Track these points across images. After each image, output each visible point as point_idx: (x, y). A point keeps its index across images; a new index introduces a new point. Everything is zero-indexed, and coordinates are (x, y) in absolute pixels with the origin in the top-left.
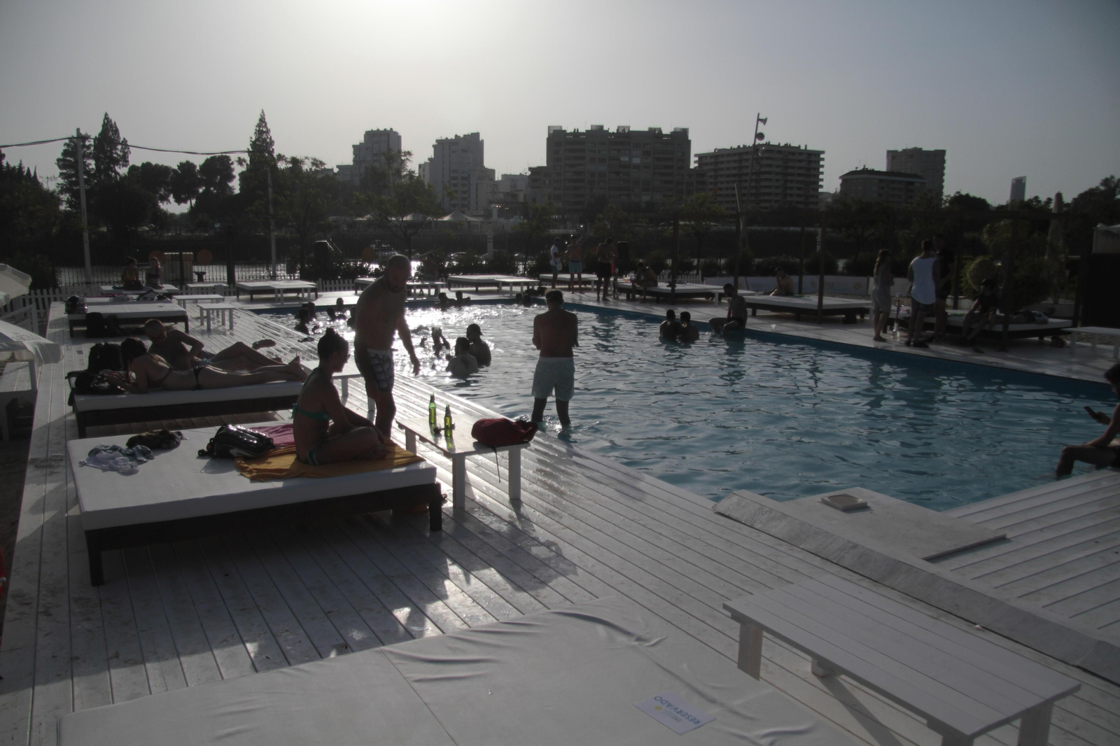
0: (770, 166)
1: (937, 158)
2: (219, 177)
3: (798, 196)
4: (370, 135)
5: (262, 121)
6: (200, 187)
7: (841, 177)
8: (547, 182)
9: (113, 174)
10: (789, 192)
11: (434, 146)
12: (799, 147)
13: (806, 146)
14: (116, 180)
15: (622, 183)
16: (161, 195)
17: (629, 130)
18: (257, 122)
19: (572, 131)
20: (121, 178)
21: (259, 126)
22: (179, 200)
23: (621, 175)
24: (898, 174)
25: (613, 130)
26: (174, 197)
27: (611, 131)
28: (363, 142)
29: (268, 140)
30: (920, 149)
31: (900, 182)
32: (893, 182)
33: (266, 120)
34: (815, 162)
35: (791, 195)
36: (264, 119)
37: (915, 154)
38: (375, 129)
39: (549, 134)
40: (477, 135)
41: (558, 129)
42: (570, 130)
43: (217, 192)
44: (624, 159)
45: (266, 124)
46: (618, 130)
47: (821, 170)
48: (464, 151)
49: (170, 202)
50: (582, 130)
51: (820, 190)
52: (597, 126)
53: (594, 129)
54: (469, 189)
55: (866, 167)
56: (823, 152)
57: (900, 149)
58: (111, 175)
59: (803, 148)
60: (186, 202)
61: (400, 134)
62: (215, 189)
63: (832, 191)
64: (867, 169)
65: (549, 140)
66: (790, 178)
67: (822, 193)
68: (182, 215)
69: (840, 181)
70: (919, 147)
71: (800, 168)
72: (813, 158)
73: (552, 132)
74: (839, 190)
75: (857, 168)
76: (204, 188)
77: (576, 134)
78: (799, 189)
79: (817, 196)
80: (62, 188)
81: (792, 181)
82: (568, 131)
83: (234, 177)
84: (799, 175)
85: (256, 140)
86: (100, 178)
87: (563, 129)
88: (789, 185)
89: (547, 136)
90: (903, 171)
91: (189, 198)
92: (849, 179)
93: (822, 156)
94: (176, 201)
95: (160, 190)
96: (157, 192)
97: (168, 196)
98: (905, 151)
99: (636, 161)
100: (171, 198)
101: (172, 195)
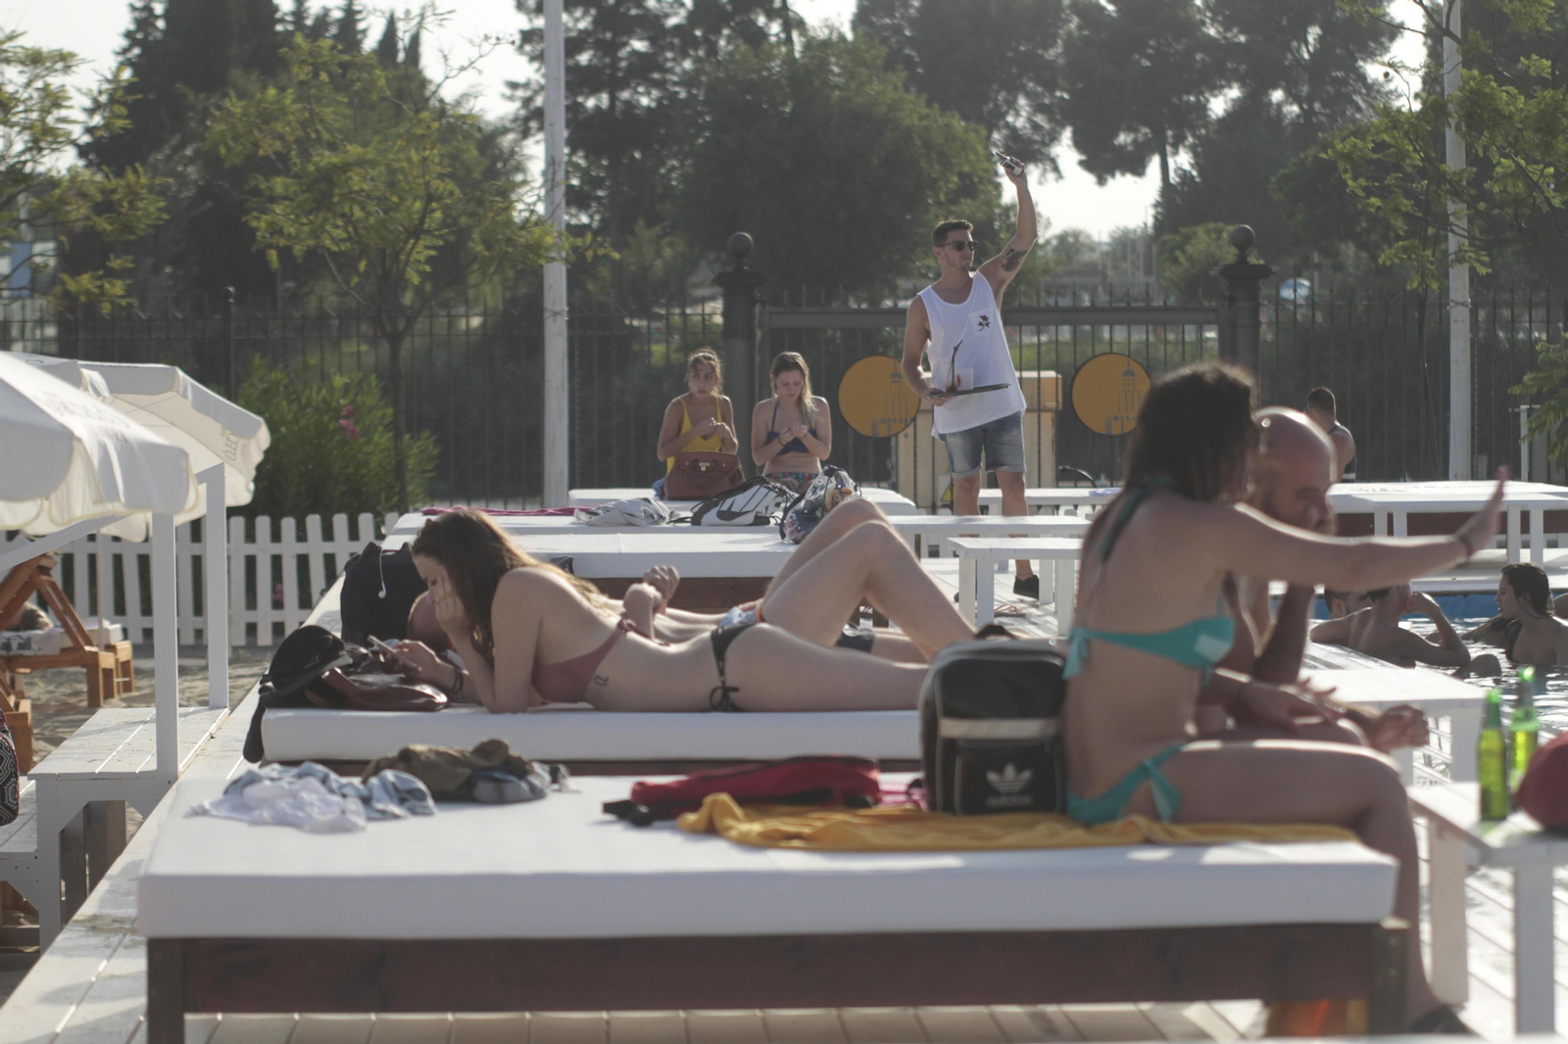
2: (1314, 33)
6: (1215, 88)
9: (775, 28)
14: (789, 58)
16: (1013, 130)
20: (810, 45)
22: (1103, 162)
26: (1079, 143)
43: (1307, 114)
49: (1056, 169)
58: (762, 34)
60: (1137, 168)
62: (1293, 96)
68: (1124, 243)
76: (1234, 92)
80: (527, 102)
83: (1395, 30)
86: (713, 50)
91: (1158, 145)
94: (1087, 165)
95: (1012, 104)
96: (995, 120)
97: (1053, 137)
100: (1065, 151)
101: (1067, 134)
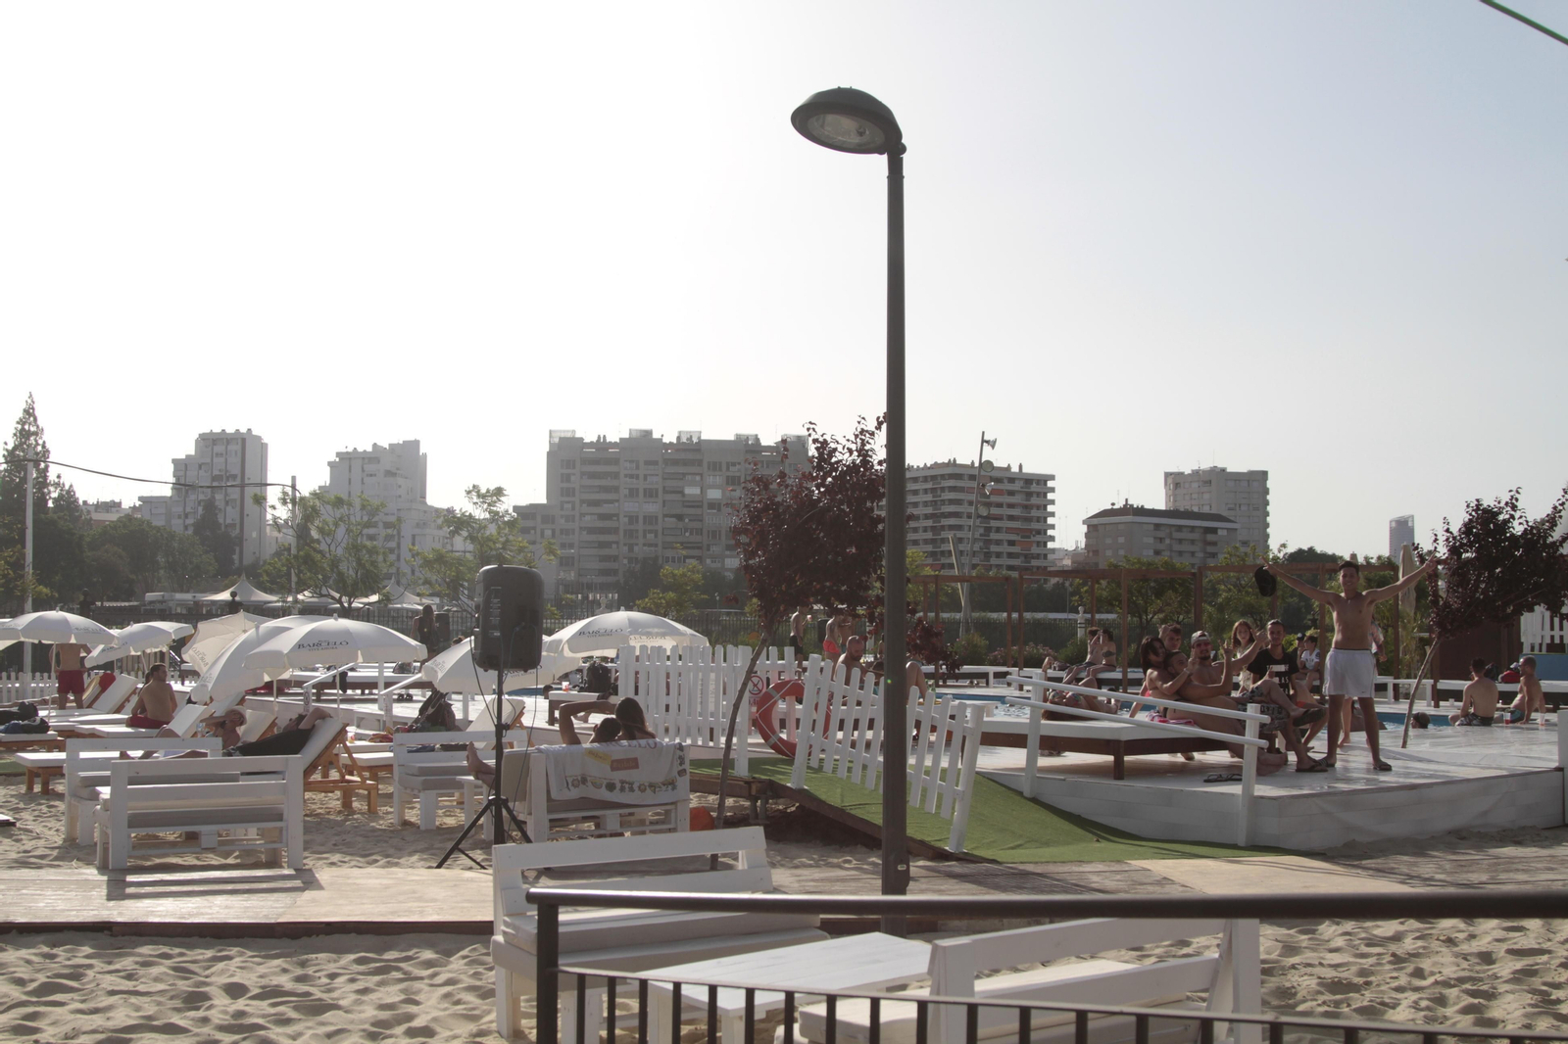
0: (958, 502)
1: (1253, 486)
3: (1010, 555)
4: (210, 442)
5: (29, 413)
7: (1084, 522)
8: (548, 533)
10: (994, 548)
11: (330, 464)
12: (1009, 467)
13: (1021, 466)
15: (687, 534)
17: (699, 438)
18: (20, 414)
19: (595, 439)
21: (22, 422)
23: (687, 520)
24: (1188, 515)
25: (670, 438)
27: (666, 440)
28: (193, 453)
29: (39, 448)
30: (1223, 470)
31: (1193, 529)
32: (1180, 528)
33: (36, 413)
34: (1038, 494)
35: (998, 555)
36: (33, 409)
37: (1215, 478)
38: (217, 430)
39: (551, 444)
40: (416, 444)
41: (569, 435)
42: (590, 437)
44: (692, 491)
45: (35, 419)
46: (678, 438)
47: (1050, 508)
48: (389, 473)
50: (613, 437)
51: (1050, 545)
52: (641, 431)
53: (634, 435)
54: (399, 545)
55: (1130, 502)
56: (1052, 478)
57: (1188, 471)
59: (1015, 469)
61: (265, 441)
63: (1071, 547)
64: (1132, 506)
65: (549, 454)
66: (994, 524)
67: (1053, 551)
69: (1085, 529)
70: (1220, 465)
71: (1011, 506)
72: (1034, 488)
73: (557, 440)
74: (1082, 545)
75: (1113, 504)
77: (601, 445)
78: (1011, 543)
79: (1045, 556)
81: (998, 530)
82: (587, 440)
84: (1011, 518)
85: (15, 448)
87: (578, 435)
88: (994, 536)
89: (547, 448)
90: (1196, 509)
92: (1099, 525)
93: (1050, 484)
98: (1196, 473)
99: (714, 494)
